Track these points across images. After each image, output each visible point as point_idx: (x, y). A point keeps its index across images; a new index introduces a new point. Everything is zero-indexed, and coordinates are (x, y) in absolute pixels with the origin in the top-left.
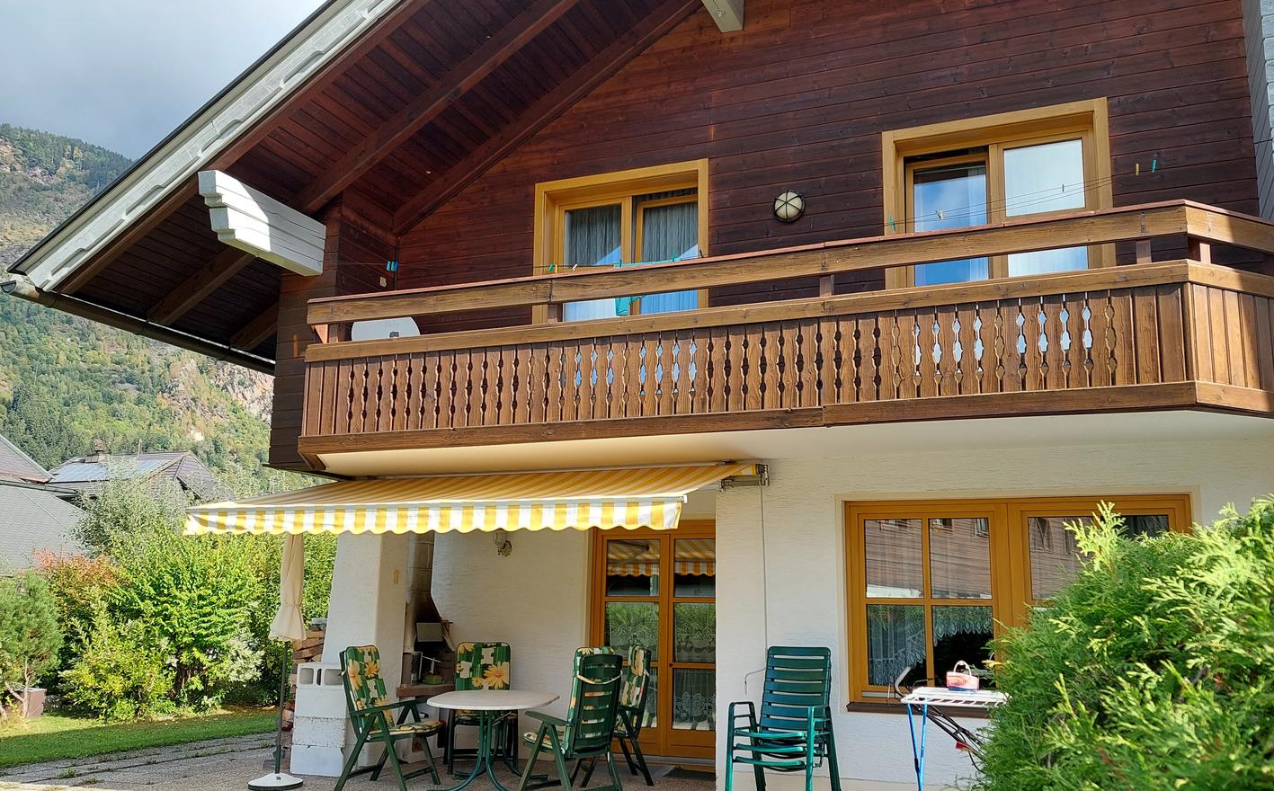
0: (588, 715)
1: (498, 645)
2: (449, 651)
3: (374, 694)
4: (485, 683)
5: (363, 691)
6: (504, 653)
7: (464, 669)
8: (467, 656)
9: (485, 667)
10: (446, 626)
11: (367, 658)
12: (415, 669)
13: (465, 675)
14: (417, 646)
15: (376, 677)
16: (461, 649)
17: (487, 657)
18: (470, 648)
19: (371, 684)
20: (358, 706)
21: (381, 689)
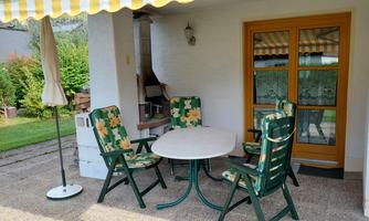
0: (273, 164)
1: (193, 98)
2: (165, 100)
3: (118, 137)
4: (188, 120)
5: (109, 138)
6: (197, 103)
7: (175, 112)
8: (177, 105)
9: (187, 110)
10: (163, 87)
11: (110, 115)
12: (147, 111)
13: (176, 116)
14: (147, 99)
15: (119, 126)
16: (172, 101)
17: (188, 104)
18: (177, 100)
19: (115, 131)
20: (106, 149)
21: (123, 132)
